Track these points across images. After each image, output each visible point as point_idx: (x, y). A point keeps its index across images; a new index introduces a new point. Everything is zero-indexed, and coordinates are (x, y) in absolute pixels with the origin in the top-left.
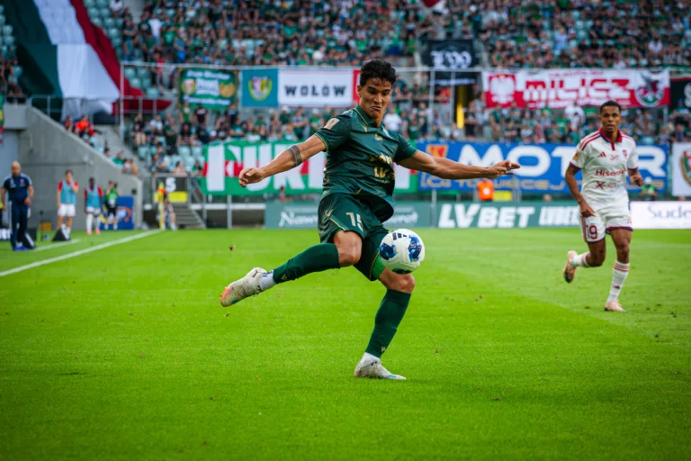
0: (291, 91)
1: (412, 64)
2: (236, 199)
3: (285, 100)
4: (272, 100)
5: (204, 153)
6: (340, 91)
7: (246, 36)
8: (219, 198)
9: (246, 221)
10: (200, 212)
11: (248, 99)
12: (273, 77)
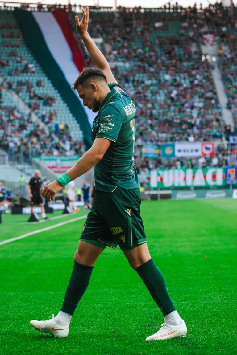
0: (179, 151)
1: (222, 141)
2: (162, 189)
3: (178, 155)
4: (173, 154)
5: (149, 173)
6: (197, 151)
7: (163, 132)
8: (155, 189)
9: (166, 197)
10: (149, 195)
11: (165, 155)
12: (173, 146)
